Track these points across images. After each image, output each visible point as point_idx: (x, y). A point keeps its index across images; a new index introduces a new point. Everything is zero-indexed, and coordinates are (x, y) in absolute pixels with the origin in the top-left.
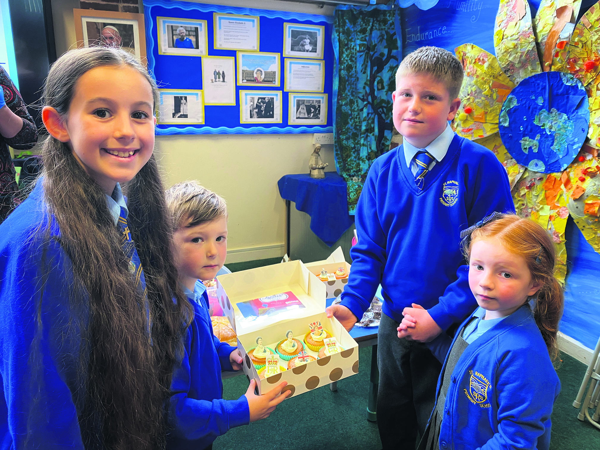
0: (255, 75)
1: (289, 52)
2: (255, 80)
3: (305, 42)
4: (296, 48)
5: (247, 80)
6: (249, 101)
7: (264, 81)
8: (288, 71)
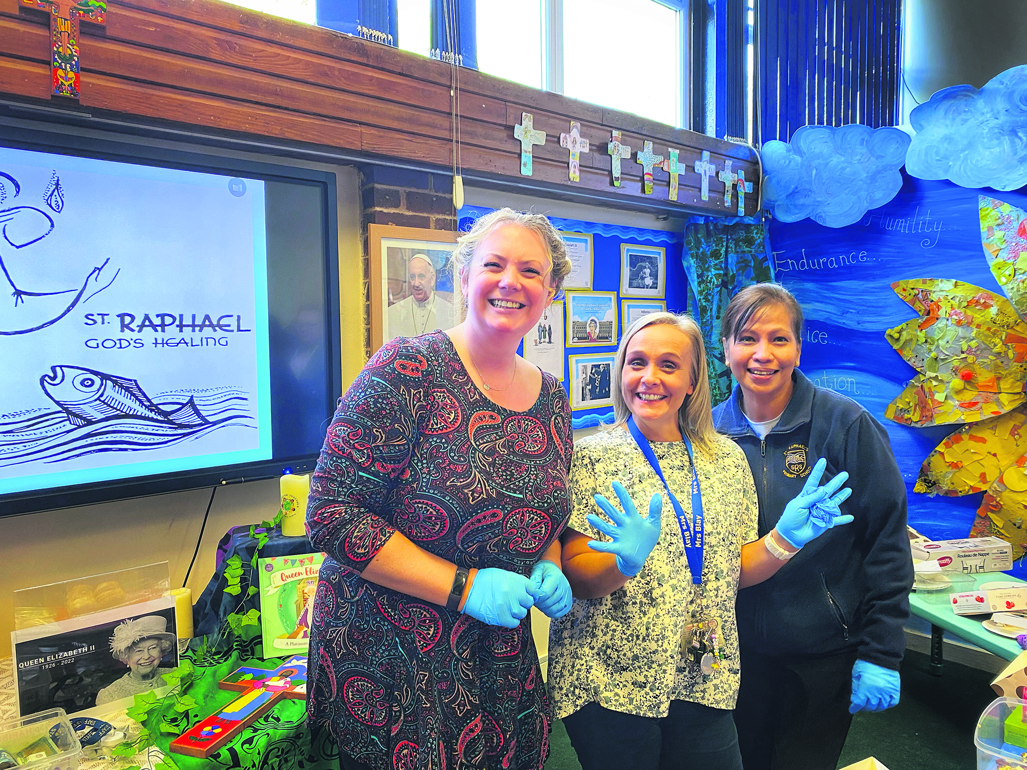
0: (588, 330)
1: (627, 290)
2: (587, 338)
3: (645, 273)
4: (635, 283)
5: (579, 339)
6: (580, 372)
7: (599, 338)
8: (626, 321)
